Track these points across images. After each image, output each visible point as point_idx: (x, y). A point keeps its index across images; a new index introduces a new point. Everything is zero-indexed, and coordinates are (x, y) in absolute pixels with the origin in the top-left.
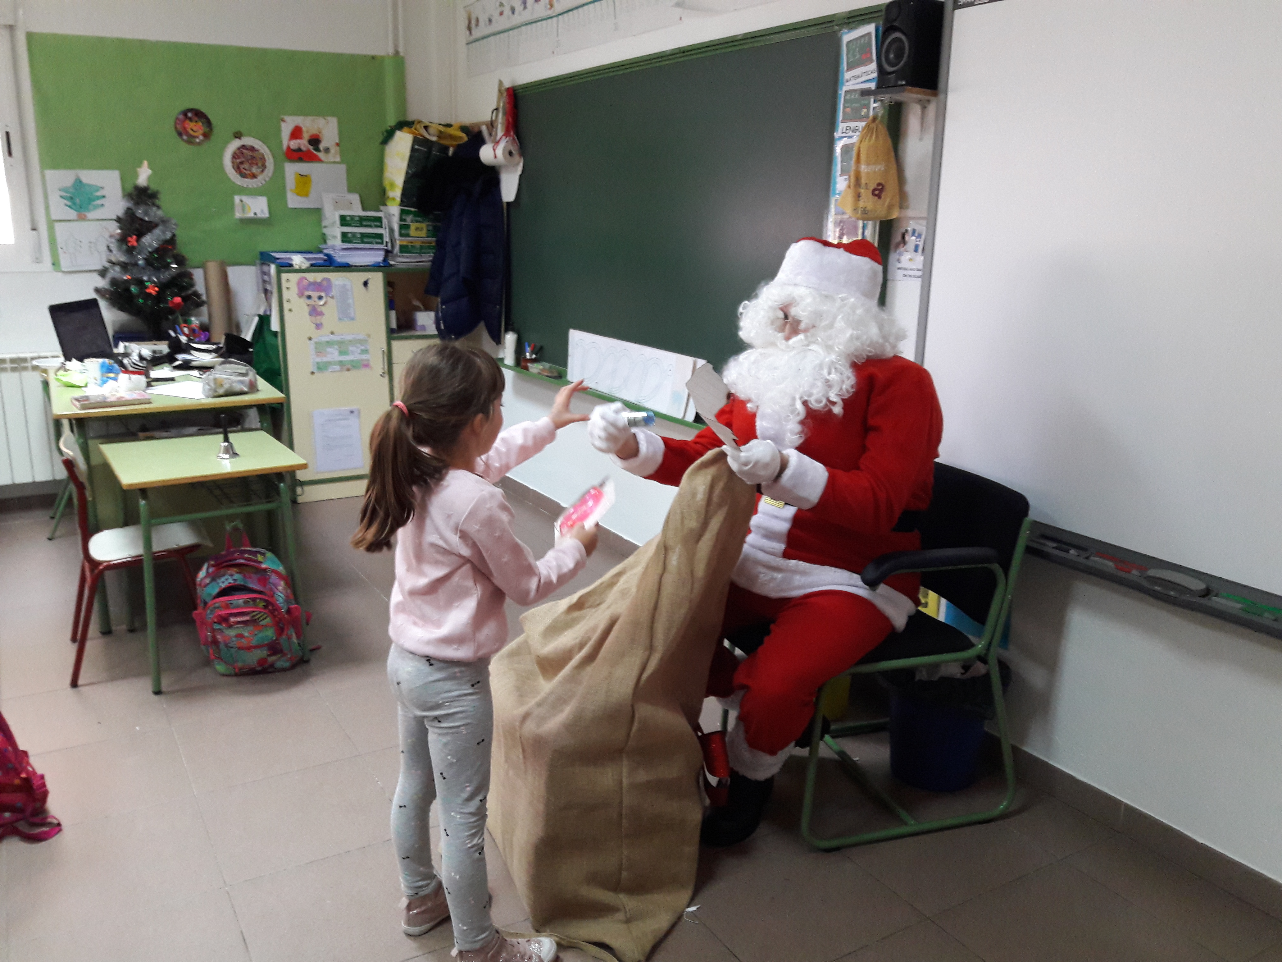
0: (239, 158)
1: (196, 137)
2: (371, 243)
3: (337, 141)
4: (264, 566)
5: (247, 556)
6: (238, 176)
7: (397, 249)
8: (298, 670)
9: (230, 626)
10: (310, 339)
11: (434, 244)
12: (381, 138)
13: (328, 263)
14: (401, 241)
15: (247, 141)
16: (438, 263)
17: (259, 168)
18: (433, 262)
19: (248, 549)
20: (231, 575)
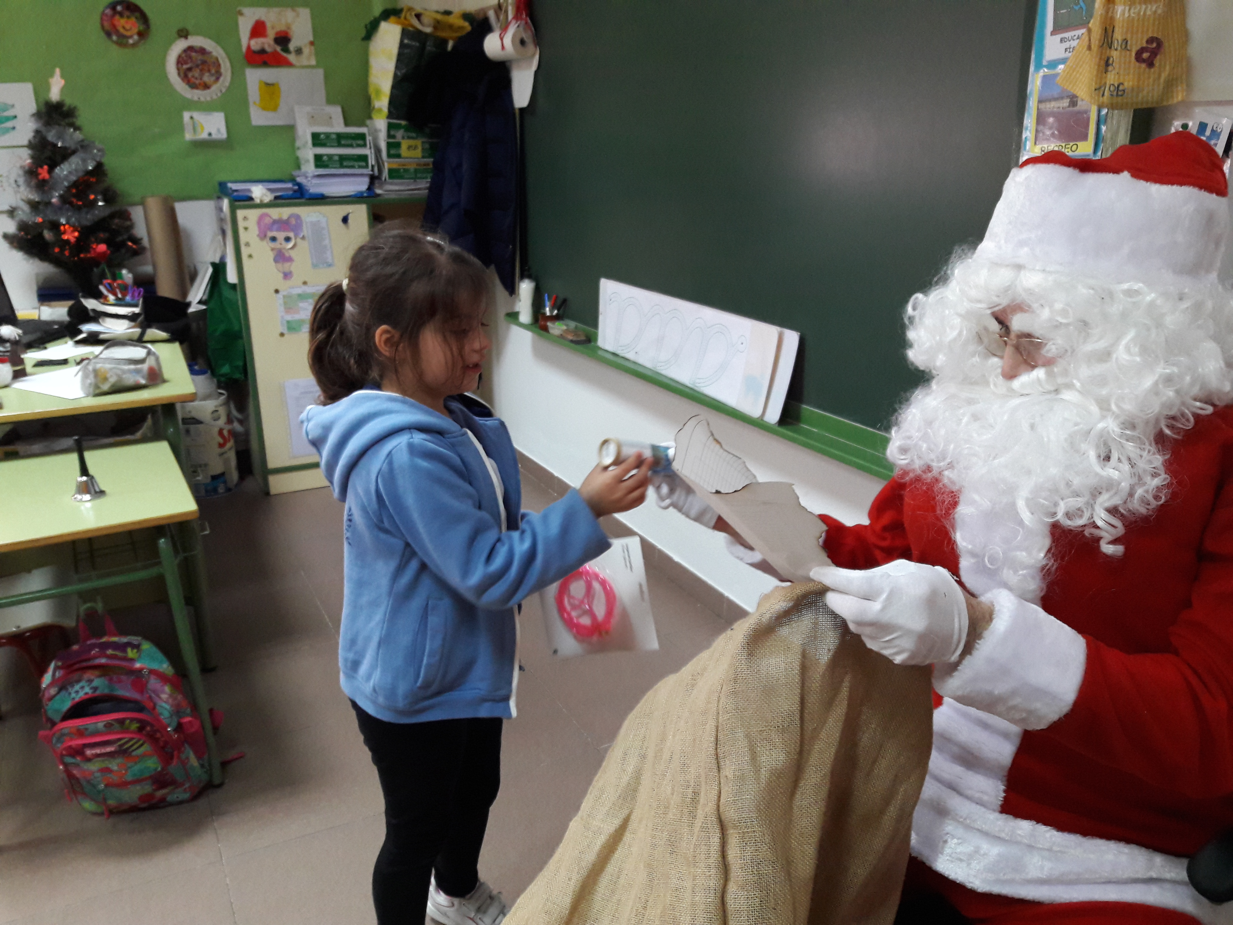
0: (186, 63)
1: (131, 37)
2: (352, 167)
3: (311, 39)
4: (138, 665)
5: (110, 652)
6: (187, 87)
7: (385, 174)
8: (204, 802)
9: (88, 760)
10: (277, 291)
11: (431, 166)
12: (363, 33)
13: (298, 195)
14: (389, 163)
15: (196, 41)
16: (435, 189)
17: (212, 75)
18: (430, 189)
19: (115, 639)
20: (90, 681)
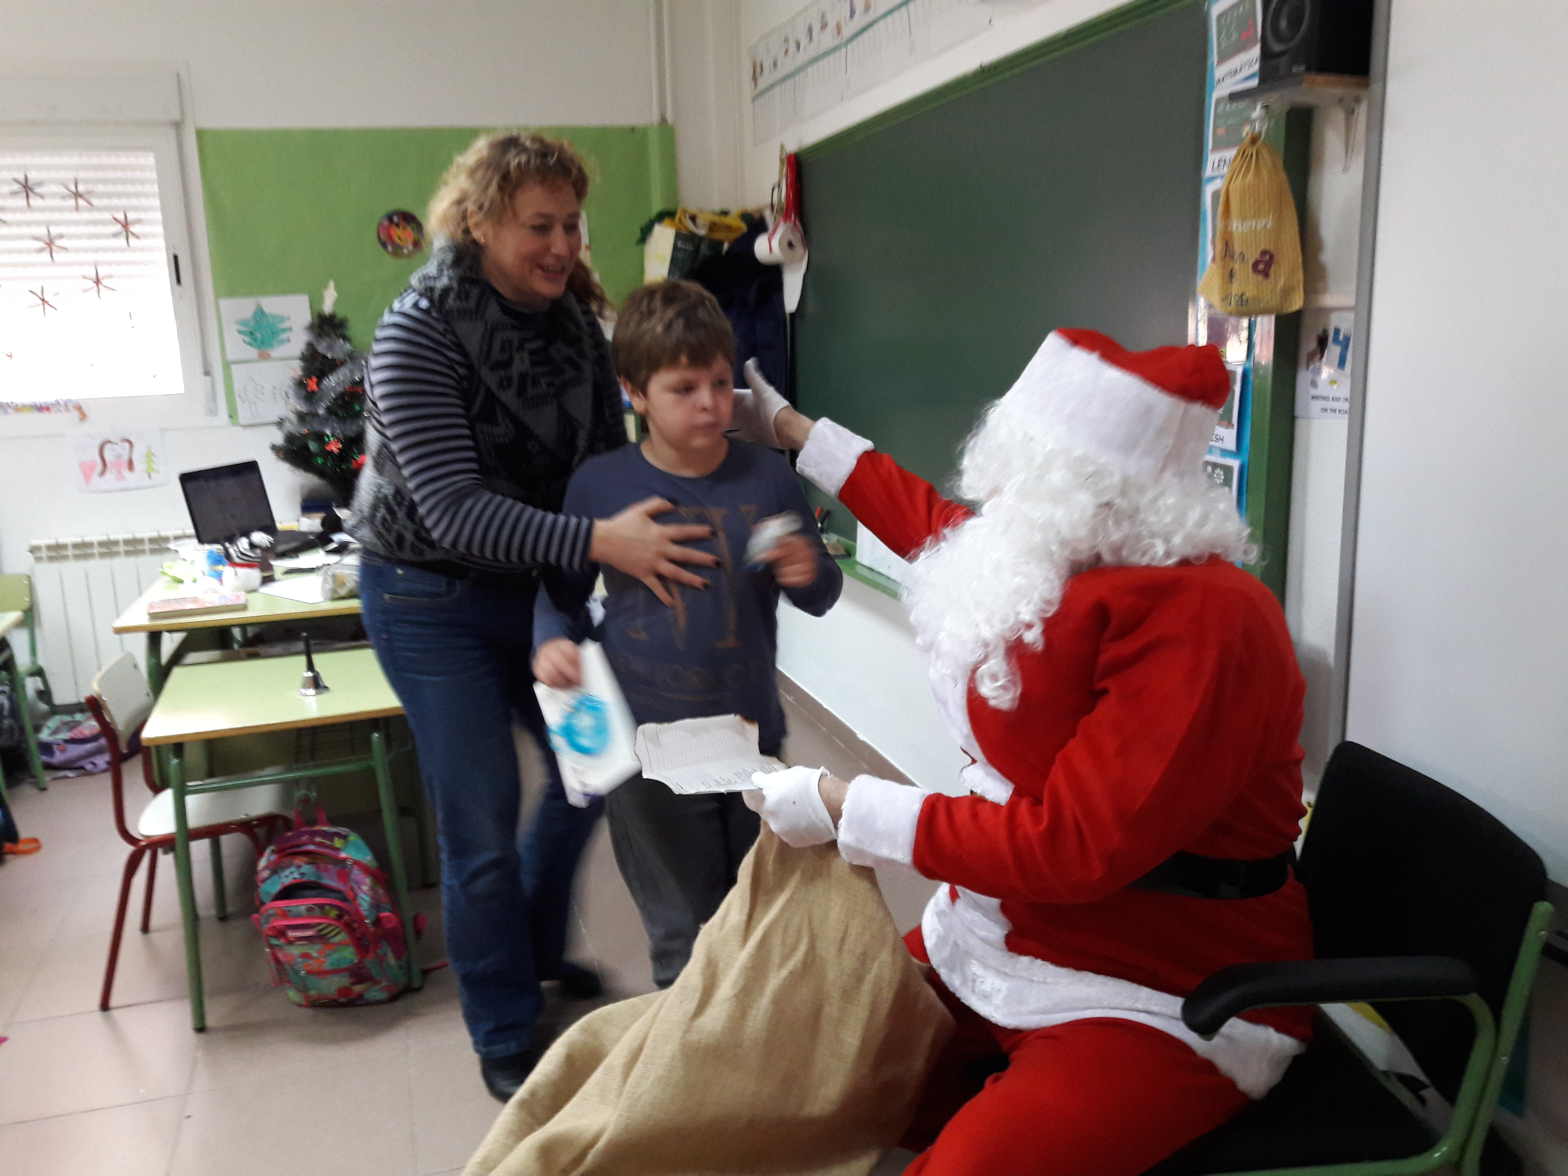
1: (404, 247)
4: (343, 855)
5: (318, 839)
8: (399, 1005)
9: (290, 943)
12: (638, 234)
19: (325, 828)
20: (299, 867)
